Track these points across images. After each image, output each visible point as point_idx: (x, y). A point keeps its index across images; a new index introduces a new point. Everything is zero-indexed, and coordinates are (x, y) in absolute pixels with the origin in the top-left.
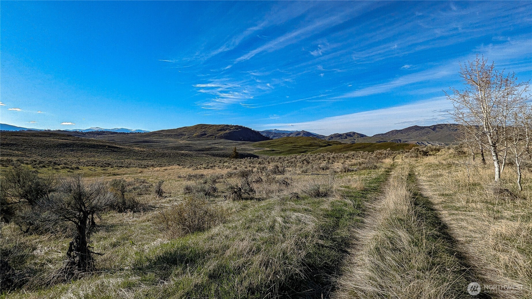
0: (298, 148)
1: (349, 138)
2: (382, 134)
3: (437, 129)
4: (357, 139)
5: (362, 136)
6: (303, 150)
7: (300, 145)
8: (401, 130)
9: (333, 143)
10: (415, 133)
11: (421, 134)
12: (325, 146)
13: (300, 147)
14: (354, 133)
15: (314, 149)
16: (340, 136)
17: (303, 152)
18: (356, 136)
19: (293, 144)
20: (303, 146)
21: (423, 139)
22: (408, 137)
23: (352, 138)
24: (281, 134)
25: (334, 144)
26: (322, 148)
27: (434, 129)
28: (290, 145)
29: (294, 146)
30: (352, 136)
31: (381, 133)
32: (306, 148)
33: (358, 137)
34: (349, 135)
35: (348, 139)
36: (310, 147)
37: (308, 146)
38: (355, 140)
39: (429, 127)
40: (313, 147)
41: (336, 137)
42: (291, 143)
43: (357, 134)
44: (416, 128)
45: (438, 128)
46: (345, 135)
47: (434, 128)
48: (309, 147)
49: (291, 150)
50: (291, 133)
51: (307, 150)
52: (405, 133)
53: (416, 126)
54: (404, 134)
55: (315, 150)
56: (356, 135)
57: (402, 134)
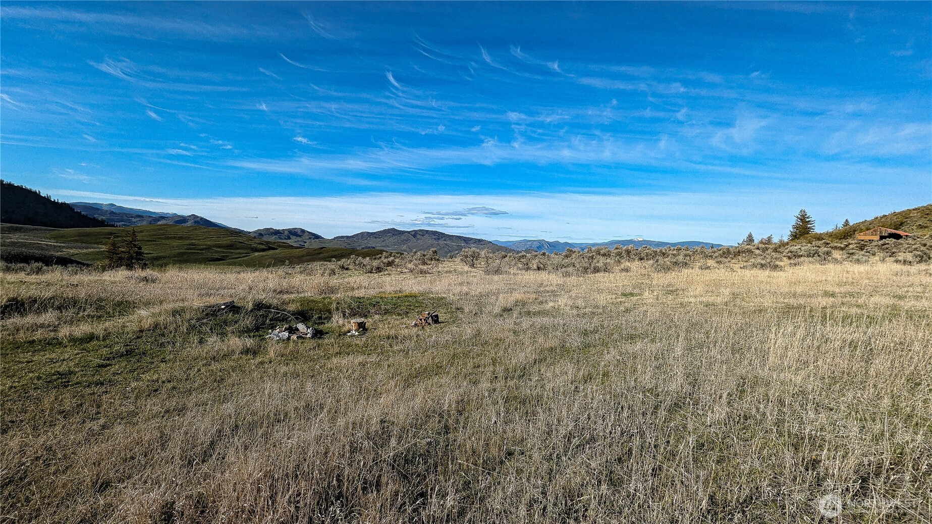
0: (201, 250)
1: (294, 238)
2: (347, 237)
3: (418, 236)
4: (310, 241)
5: (317, 237)
6: (216, 256)
7: (206, 245)
8: (375, 233)
9: (277, 246)
10: (392, 240)
11: (400, 241)
12: (263, 250)
13: (206, 249)
14: (303, 231)
15: (240, 253)
16: (277, 232)
17: (217, 258)
18: (306, 236)
19: (188, 242)
20: (214, 246)
21: (402, 249)
22: (383, 244)
23: (299, 239)
24: (133, 217)
25: (280, 246)
26: (257, 254)
27: (414, 236)
28: (176, 243)
29: (190, 245)
30: (300, 236)
31: (345, 235)
32: (224, 252)
33: (310, 238)
34: (293, 233)
35: (293, 240)
36: (231, 249)
37: (224, 247)
38: (306, 242)
39: (409, 232)
40: (238, 251)
41: (269, 235)
42: (181, 238)
43: (308, 232)
44: (393, 232)
45: (420, 234)
46: (286, 233)
47: (415, 234)
48: (227, 249)
49: (185, 253)
50: (162, 217)
51: (227, 256)
52: (379, 238)
53: (394, 230)
54: (378, 240)
55: (244, 257)
56: (306, 234)
57: (375, 239)
